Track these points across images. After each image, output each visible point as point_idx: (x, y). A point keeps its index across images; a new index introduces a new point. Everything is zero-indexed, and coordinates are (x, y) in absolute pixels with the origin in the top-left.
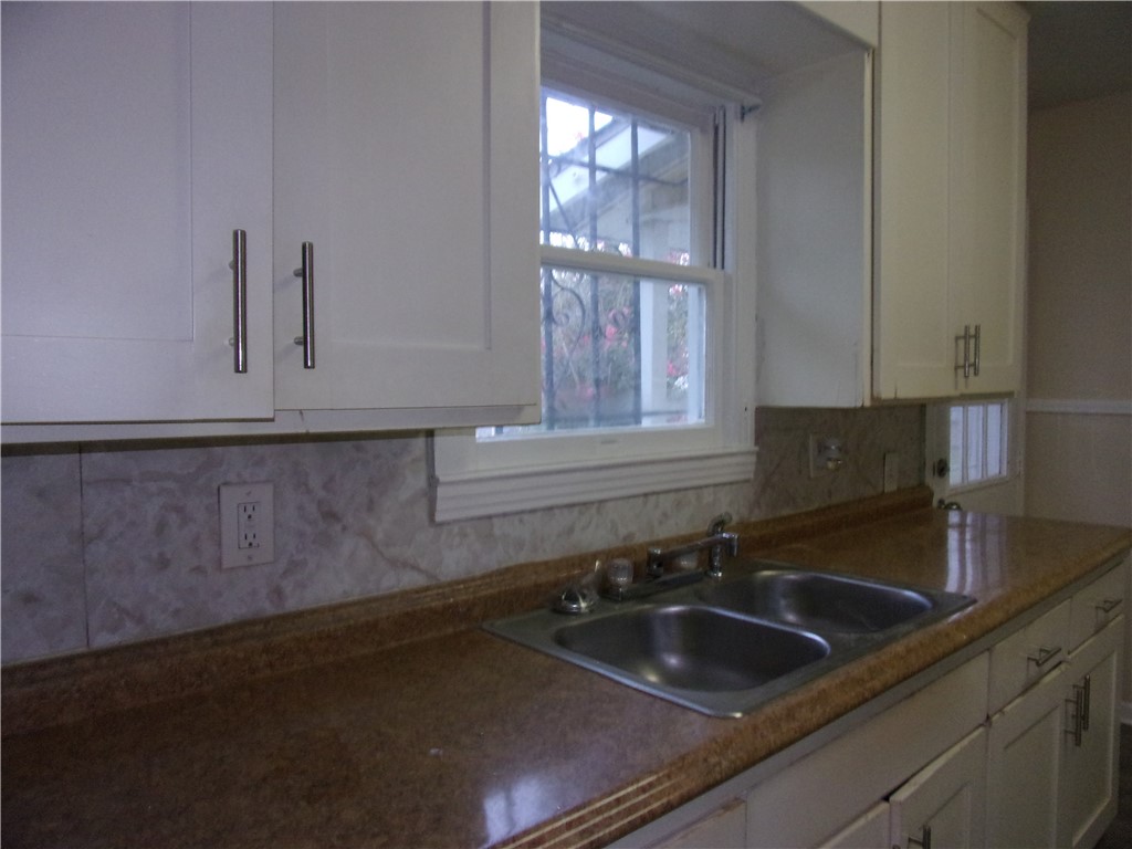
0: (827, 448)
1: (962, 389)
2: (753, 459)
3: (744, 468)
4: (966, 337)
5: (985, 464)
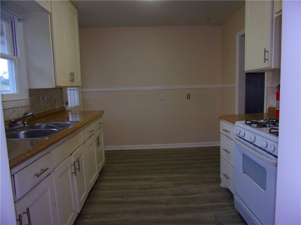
0: (44, 98)
1: (72, 85)
2: (29, 101)
3: (27, 103)
4: (71, 74)
5: (75, 103)
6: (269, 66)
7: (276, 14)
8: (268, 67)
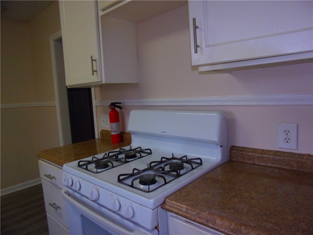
6: (99, 80)
7: (101, 11)
8: (98, 82)
